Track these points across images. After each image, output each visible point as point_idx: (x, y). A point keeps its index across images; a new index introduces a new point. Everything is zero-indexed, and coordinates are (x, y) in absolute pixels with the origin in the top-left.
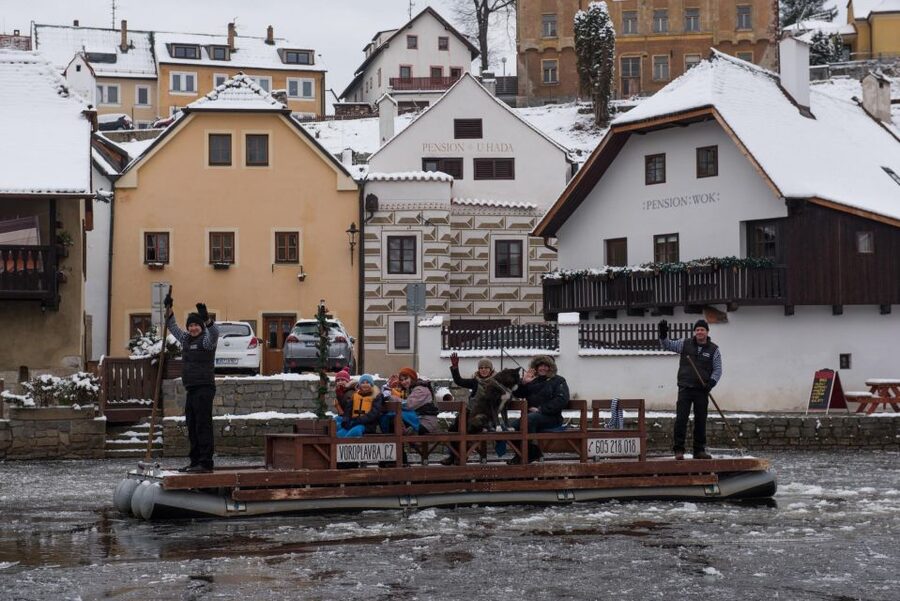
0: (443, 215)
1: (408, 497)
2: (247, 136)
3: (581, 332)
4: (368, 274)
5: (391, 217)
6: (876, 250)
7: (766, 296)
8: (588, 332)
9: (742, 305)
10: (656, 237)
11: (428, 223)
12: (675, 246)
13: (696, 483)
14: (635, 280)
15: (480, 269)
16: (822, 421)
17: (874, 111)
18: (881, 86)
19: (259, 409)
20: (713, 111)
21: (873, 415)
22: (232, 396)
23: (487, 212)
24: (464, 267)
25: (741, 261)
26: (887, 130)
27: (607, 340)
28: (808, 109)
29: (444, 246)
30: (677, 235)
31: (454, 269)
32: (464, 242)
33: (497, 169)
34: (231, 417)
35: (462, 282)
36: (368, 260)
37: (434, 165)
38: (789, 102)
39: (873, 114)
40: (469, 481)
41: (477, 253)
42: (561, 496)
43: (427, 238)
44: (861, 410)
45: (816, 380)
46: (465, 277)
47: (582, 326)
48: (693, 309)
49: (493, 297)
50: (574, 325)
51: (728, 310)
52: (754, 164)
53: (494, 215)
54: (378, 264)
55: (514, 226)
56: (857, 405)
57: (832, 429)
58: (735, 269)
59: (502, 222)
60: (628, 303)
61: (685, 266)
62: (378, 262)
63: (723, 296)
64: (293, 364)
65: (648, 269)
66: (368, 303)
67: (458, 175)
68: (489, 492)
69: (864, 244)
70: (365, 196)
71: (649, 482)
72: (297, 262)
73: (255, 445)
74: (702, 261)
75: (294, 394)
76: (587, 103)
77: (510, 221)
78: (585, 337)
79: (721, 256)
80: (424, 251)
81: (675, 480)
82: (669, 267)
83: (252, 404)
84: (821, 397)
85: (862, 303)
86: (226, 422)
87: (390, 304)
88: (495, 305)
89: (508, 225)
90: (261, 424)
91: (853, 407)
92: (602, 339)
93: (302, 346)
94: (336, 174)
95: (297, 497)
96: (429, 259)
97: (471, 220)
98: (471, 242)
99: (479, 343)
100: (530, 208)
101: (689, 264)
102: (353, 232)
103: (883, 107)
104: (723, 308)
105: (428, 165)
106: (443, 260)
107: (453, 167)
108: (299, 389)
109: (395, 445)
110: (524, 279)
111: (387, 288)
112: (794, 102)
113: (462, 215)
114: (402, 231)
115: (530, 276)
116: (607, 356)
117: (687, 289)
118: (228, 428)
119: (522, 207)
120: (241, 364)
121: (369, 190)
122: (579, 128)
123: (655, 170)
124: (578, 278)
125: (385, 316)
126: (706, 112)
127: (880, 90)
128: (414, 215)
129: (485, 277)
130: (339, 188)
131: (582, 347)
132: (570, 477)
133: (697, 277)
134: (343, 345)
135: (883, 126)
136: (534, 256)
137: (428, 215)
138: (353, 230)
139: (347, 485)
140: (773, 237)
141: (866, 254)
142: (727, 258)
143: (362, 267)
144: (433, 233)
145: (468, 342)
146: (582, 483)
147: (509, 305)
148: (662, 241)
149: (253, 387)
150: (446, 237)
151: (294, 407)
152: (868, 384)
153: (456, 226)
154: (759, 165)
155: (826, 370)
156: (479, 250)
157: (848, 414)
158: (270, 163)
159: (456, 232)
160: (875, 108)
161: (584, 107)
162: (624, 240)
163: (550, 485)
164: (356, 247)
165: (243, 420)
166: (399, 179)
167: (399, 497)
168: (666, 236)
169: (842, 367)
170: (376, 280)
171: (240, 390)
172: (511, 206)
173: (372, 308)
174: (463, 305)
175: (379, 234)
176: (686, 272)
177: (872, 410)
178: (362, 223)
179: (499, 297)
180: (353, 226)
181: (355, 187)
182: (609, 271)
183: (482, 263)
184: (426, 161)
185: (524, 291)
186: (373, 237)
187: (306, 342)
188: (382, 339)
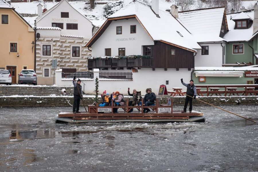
0: (58, 39)
1: (113, 120)
2: (2, 15)
3: (100, 74)
4: (37, 55)
5: (44, 39)
6: (176, 54)
7: (148, 65)
8: (101, 74)
9: (142, 68)
10: (119, 49)
11: (54, 41)
12: (124, 51)
13: (183, 118)
14: (113, 60)
15: (68, 54)
16: (162, 98)
17: (174, 15)
18: (176, 8)
19: (12, 94)
20: (135, 16)
21: (175, 97)
22: (5, 91)
23: (70, 38)
24: (64, 54)
25: (142, 56)
26: (177, 20)
27: (106, 76)
28: (158, 15)
29: (59, 48)
30: (125, 48)
31: (61, 54)
32: (64, 47)
33: (73, 26)
34: (6, 97)
35: (63, 58)
36: (37, 51)
37: (55, 25)
38: (154, 13)
39: (174, 16)
40: (127, 117)
41: (67, 50)
42: (150, 121)
43: (54, 46)
44: (171, 95)
45: (160, 88)
46: (64, 56)
47: (100, 72)
48: (129, 68)
49: (71, 62)
50: (98, 72)
51: (138, 69)
52: (146, 31)
53: (72, 39)
54: (40, 53)
55: (77, 43)
56: (170, 94)
57: (165, 100)
58: (140, 58)
59: (74, 41)
60: (111, 66)
61: (127, 57)
62: (40, 52)
63: (137, 65)
64: (21, 82)
65: (117, 57)
66: (37, 63)
67: (62, 28)
68: (132, 119)
69: (173, 53)
70: (36, 34)
71: (171, 118)
72: (16, 51)
73: (13, 104)
74: (132, 56)
75: (23, 90)
76: (88, 1)
77: (76, 41)
78: (101, 75)
79: (137, 55)
80: (53, 49)
81: (178, 118)
82: (123, 57)
83: (11, 93)
84: (161, 92)
85: (172, 68)
86: (4, 98)
87: (43, 64)
88: (72, 64)
89: (76, 42)
90: (14, 99)
91: (169, 94)
92: (105, 76)
93: (24, 77)
94: (28, 27)
95: (87, 119)
96: (54, 52)
97: (66, 41)
98: (66, 47)
99: (70, 76)
100: (82, 38)
101: (128, 56)
102: (33, 44)
103: (176, 14)
104: (137, 68)
105: (54, 25)
106: (58, 52)
107: (61, 25)
108: (24, 89)
109: (111, 108)
110: (80, 57)
111: (42, 59)
112: (155, 13)
113: (63, 40)
114: (47, 44)
115: (82, 57)
116: (106, 80)
117: (127, 63)
118: (5, 100)
119: (80, 38)
120: (6, 82)
121: (37, 32)
122: (86, 8)
123: (119, 31)
124: (98, 59)
125: (42, 67)
126: (134, 16)
127: (176, 10)
128: (50, 39)
129: (69, 57)
130: (29, 31)
131: (100, 78)
132: (152, 117)
133: (130, 60)
134: (35, 77)
135: (176, 19)
136: (83, 51)
137: (54, 39)
138: (33, 43)
139: (99, 117)
140: (150, 49)
141: (174, 55)
142: (138, 55)
143: (35, 53)
144: (56, 44)
145: (67, 76)
146: (154, 118)
147: (76, 64)
148: (121, 50)
149: (11, 88)
150: (59, 46)
151: (22, 94)
152: (173, 89)
153: (62, 42)
154: (147, 31)
155: (163, 85)
156: (68, 49)
157: (168, 96)
158: (9, 23)
159: (61, 44)
160: (174, 14)
161: (87, 2)
162: (110, 49)
163: (146, 118)
164: (34, 48)
165: (9, 97)
166: (46, 29)
167: (111, 120)
168: (122, 49)
169: (166, 84)
170: (39, 57)
171: (7, 89)
172: (77, 37)
173: (38, 65)
174: (63, 64)
175: (40, 44)
176: (127, 58)
177: (174, 96)
178: (35, 41)
179: (73, 62)
180: (33, 42)
181: (34, 31)
182: (106, 57)
183: (69, 53)
184: (53, 24)
185: (80, 61)
186: (39, 45)
187: (25, 76)
188: (41, 74)
